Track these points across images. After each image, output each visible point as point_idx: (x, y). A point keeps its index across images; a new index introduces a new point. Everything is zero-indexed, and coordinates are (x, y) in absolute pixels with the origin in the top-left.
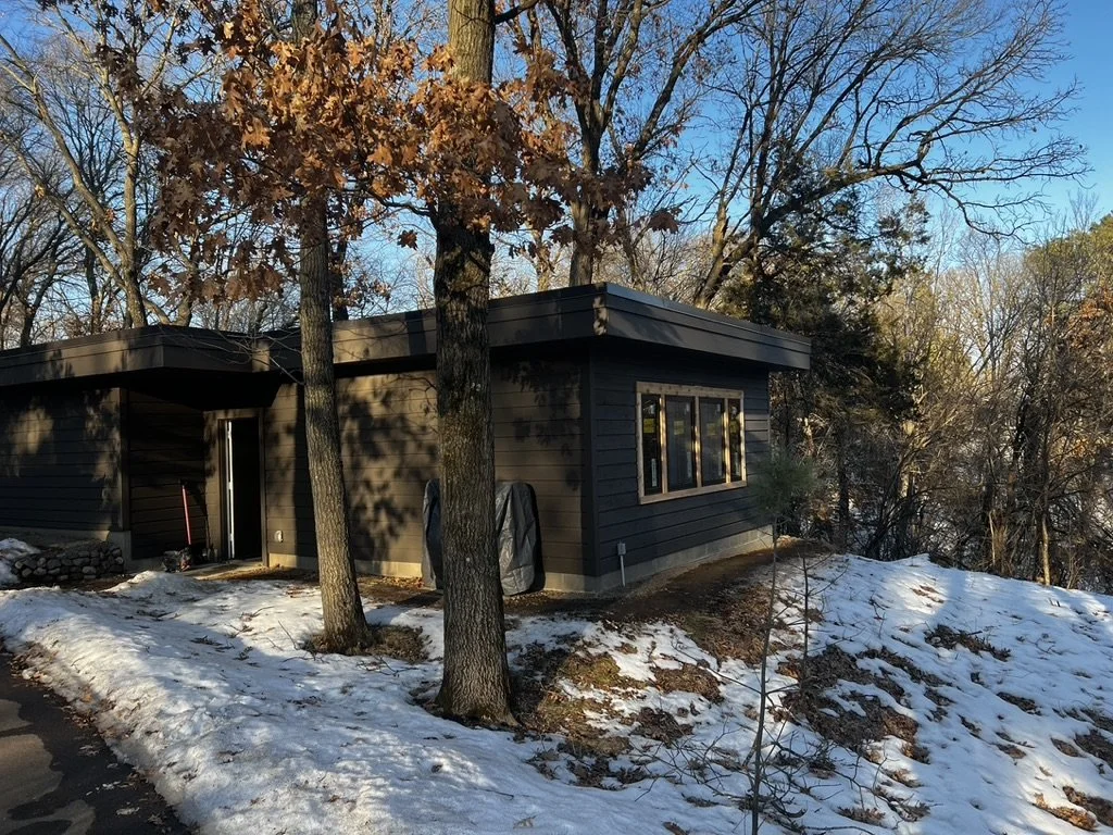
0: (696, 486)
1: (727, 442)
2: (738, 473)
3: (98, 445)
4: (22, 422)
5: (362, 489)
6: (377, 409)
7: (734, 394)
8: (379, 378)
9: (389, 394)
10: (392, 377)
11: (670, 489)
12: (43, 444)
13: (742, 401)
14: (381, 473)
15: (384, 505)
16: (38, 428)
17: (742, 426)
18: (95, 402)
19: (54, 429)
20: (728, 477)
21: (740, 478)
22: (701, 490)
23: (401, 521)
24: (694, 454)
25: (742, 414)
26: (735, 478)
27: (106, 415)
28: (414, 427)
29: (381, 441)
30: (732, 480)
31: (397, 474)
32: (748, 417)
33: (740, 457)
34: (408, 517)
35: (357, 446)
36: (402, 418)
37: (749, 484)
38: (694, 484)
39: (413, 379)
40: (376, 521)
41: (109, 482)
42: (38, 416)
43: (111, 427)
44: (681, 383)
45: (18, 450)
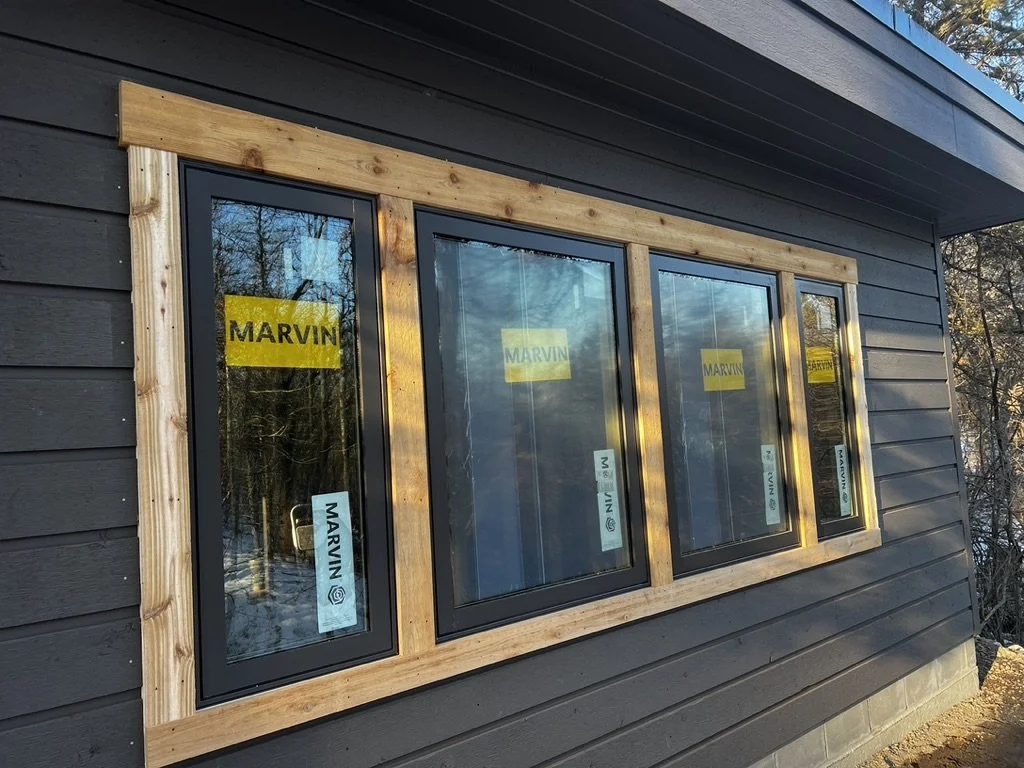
0: (646, 582)
1: (798, 414)
2: (845, 508)
7: (820, 263)
11: (445, 632)
13: (852, 290)
17: (857, 365)
20: (807, 527)
21: (856, 524)
22: (667, 593)
24: (630, 459)
25: (853, 330)
26: (833, 520)
30: (823, 534)
32: (877, 339)
33: (853, 459)
37: (888, 539)
38: (639, 575)
44: (537, 176)
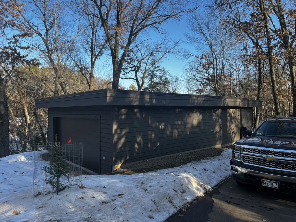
3: (216, 123)
4: (190, 116)
5: (230, 130)
6: (233, 115)
8: (233, 109)
9: (234, 112)
10: (234, 110)
12: (199, 123)
14: (233, 126)
15: (233, 132)
16: (197, 118)
18: (215, 112)
19: (203, 119)
23: (235, 134)
27: (218, 116)
28: (237, 118)
29: (233, 120)
31: (235, 126)
34: (236, 134)
35: (230, 122)
36: (236, 117)
39: (237, 110)
40: (232, 135)
41: (218, 132)
42: (197, 114)
43: (219, 118)
45: (189, 126)
